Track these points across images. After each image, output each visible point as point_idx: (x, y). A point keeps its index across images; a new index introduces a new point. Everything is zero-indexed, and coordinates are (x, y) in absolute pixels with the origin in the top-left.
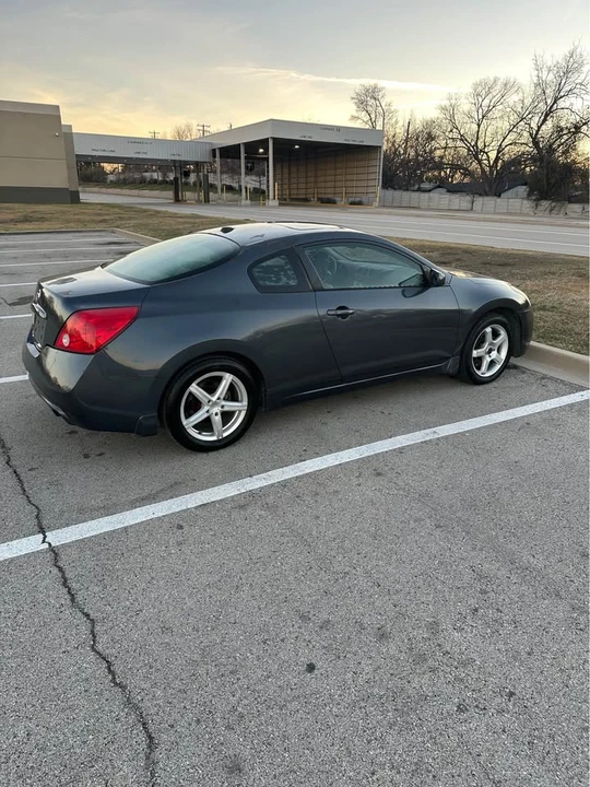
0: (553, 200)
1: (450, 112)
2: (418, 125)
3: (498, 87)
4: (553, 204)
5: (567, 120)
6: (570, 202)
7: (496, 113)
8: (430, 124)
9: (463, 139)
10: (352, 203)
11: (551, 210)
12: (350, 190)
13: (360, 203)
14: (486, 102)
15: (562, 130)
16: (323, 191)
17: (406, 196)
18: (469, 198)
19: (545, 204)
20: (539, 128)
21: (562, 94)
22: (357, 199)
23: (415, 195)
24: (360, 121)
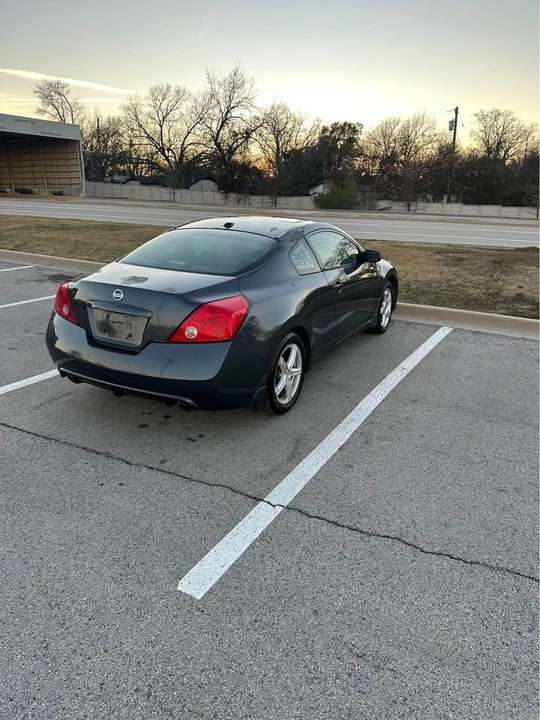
0: (239, 194)
1: (134, 111)
2: (105, 122)
3: (172, 93)
4: (239, 196)
5: (239, 126)
6: (251, 194)
7: (175, 114)
8: (116, 122)
9: (149, 138)
10: (55, 194)
11: (238, 201)
12: (53, 181)
14: (164, 106)
15: (236, 135)
16: (20, 181)
17: (106, 188)
18: (169, 190)
19: (233, 196)
20: (219, 132)
21: (232, 105)
22: (57, 190)
24: (47, 114)
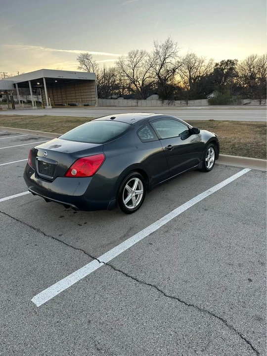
0: (169, 100)
1: (121, 64)
2: (107, 70)
3: (139, 54)
4: (169, 101)
5: (170, 67)
6: (176, 100)
7: (140, 64)
8: (113, 70)
9: (128, 76)
10: (85, 105)
11: (169, 104)
12: (83, 100)
13: (88, 105)
14: (135, 60)
15: (168, 71)
16: (70, 100)
17: (108, 101)
18: (135, 101)
19: (166, 101)
20: (160, 70)
21: (166, 57)
22: (86, 104)
23: (112, 101)
24: (82, 69)
